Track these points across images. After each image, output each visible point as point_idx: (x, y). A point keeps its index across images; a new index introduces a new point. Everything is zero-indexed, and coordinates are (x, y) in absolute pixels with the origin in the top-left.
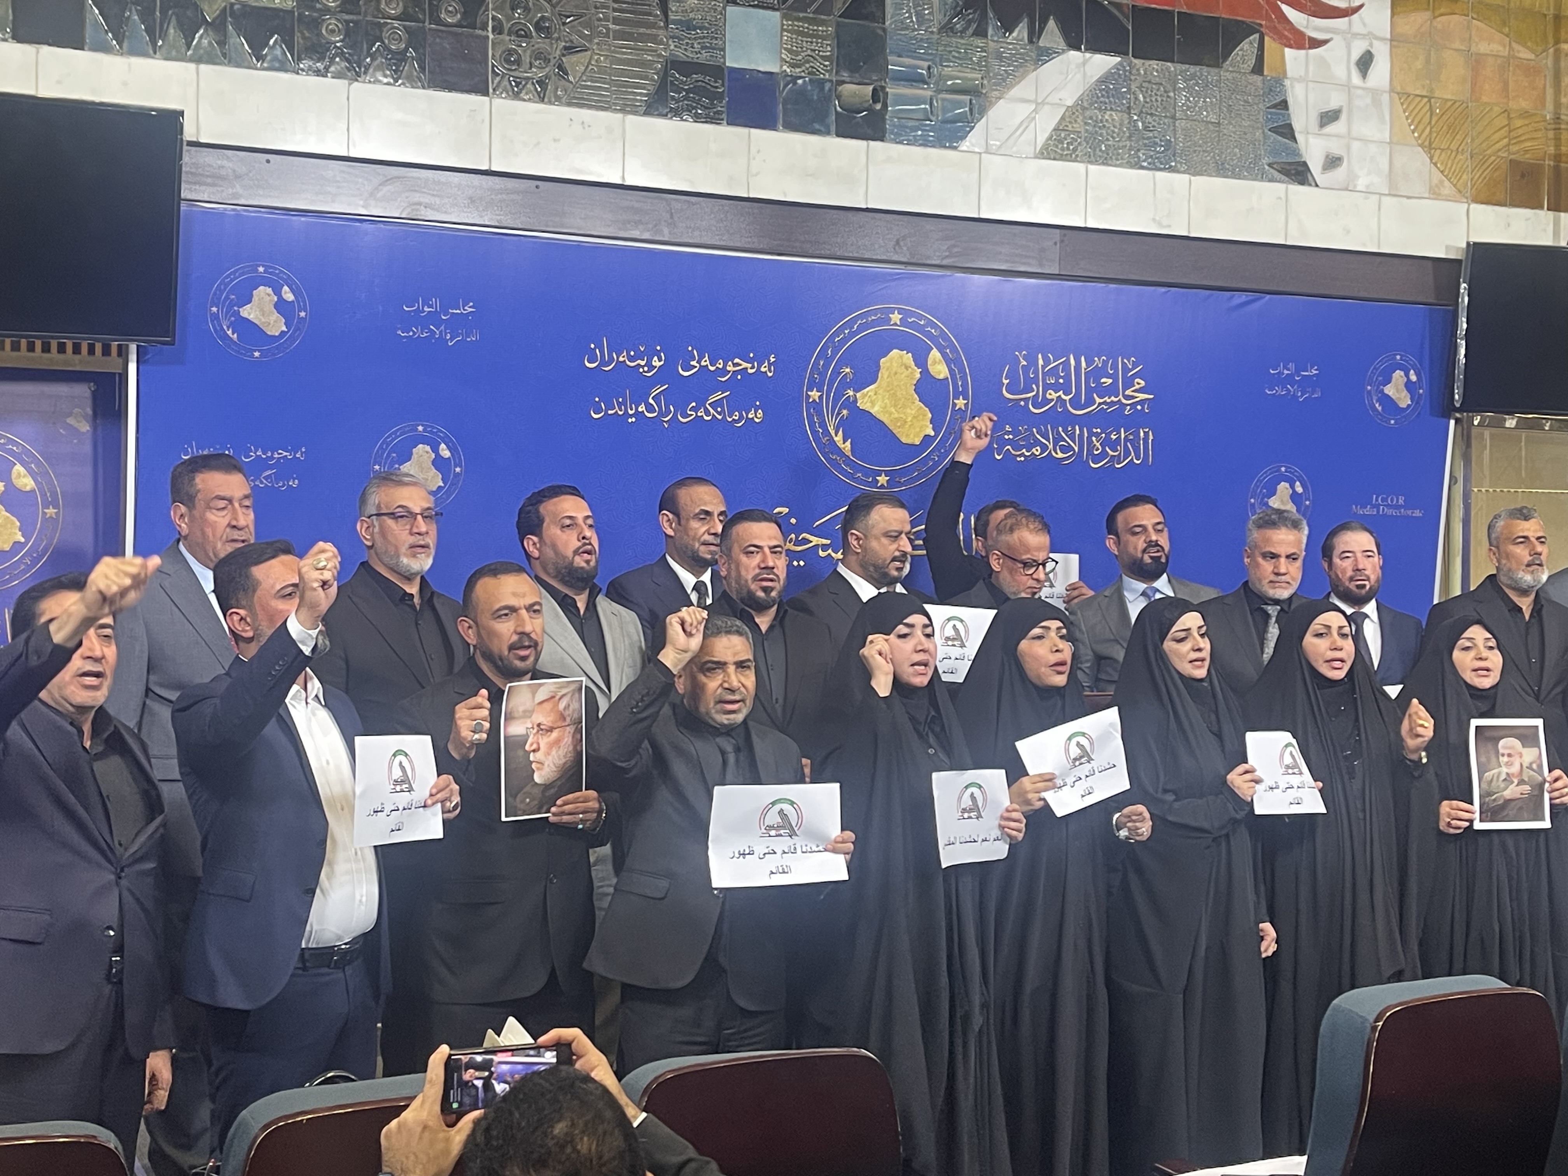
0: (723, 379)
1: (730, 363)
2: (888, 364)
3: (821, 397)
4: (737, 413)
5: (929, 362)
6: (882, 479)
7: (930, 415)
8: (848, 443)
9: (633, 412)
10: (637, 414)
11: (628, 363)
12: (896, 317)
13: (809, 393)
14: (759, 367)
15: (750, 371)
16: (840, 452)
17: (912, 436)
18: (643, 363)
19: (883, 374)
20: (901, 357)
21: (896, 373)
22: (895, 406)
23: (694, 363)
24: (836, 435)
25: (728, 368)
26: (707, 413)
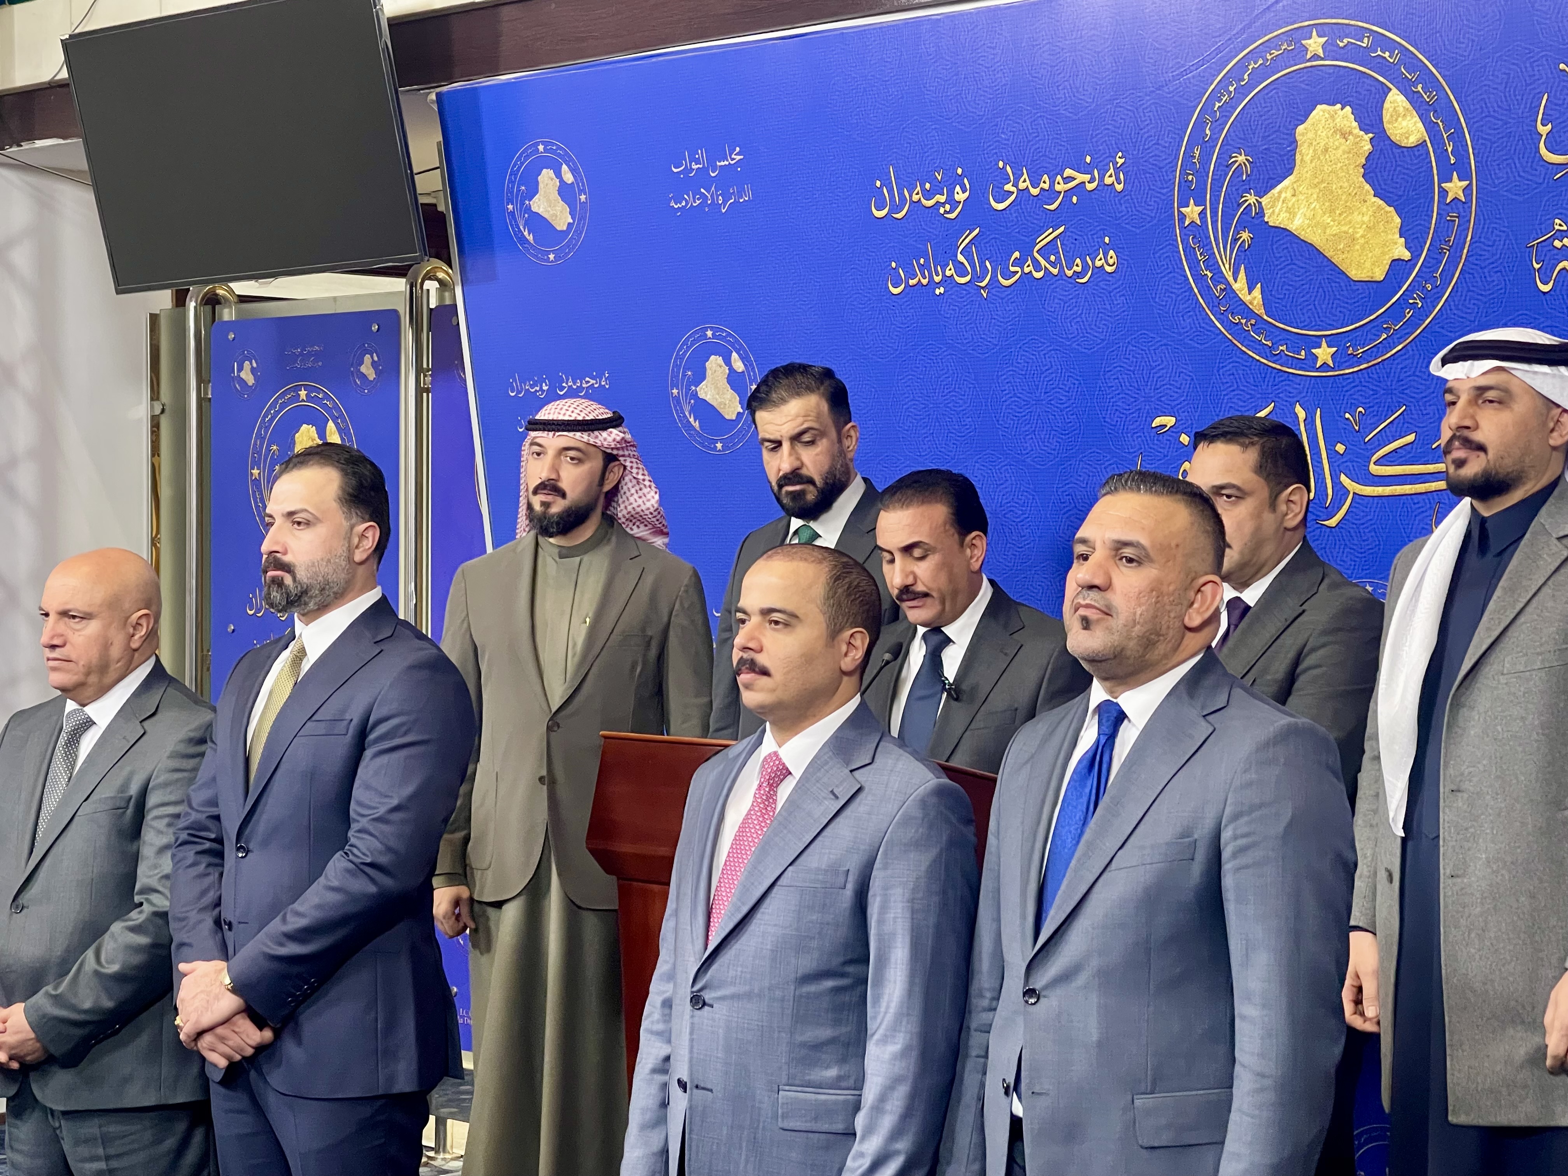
0: (1052, 207)
1: (1059, 177)
2: (1310, 135)
3: (1202, 214)
4: (1078, 261)
5: (1386, 117)
6: (1324, 353)
7: (1398, 220)
8: (1257, 292)
9: (940, 277)
10: (947, 281)
11: (924, 202)
12: (1315, 44)
13: (1182, 210)
14: (1102, 178)
15: (1090, 187)
16: (1245, 310)
17: (1368, 265)
18: (942, 199)
19: (1305, 154)
20: (1332, 117)
21: (1326, 150)
22: (1332, 211)
23: (1009, 187)
24: (1236, 281)
25: (1058, 188)
26: (1037, 267)
